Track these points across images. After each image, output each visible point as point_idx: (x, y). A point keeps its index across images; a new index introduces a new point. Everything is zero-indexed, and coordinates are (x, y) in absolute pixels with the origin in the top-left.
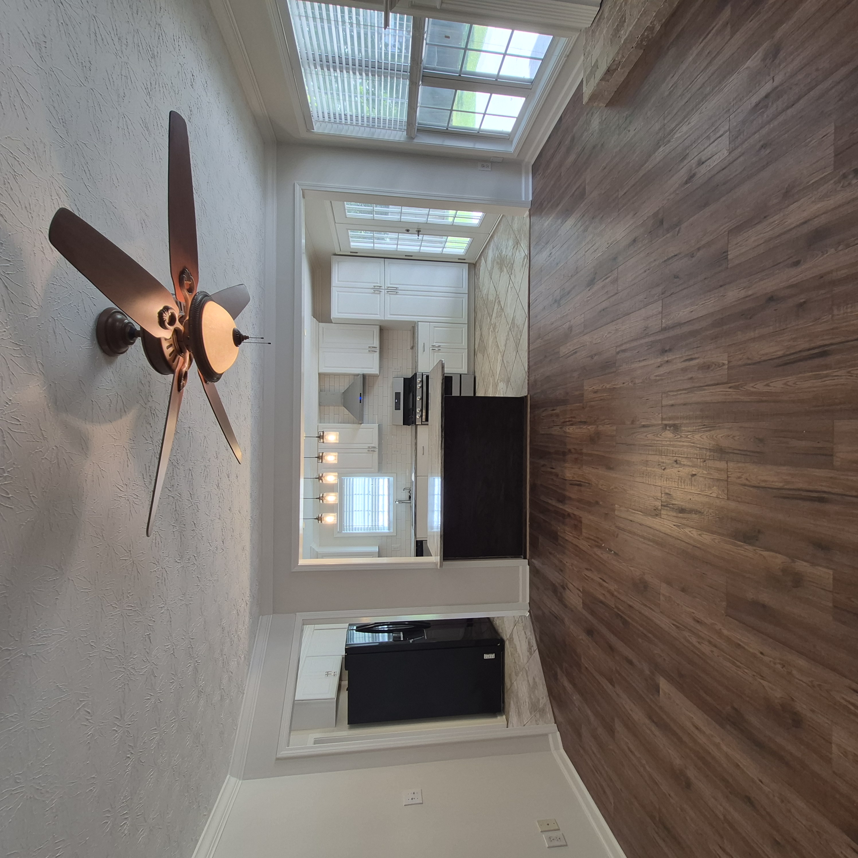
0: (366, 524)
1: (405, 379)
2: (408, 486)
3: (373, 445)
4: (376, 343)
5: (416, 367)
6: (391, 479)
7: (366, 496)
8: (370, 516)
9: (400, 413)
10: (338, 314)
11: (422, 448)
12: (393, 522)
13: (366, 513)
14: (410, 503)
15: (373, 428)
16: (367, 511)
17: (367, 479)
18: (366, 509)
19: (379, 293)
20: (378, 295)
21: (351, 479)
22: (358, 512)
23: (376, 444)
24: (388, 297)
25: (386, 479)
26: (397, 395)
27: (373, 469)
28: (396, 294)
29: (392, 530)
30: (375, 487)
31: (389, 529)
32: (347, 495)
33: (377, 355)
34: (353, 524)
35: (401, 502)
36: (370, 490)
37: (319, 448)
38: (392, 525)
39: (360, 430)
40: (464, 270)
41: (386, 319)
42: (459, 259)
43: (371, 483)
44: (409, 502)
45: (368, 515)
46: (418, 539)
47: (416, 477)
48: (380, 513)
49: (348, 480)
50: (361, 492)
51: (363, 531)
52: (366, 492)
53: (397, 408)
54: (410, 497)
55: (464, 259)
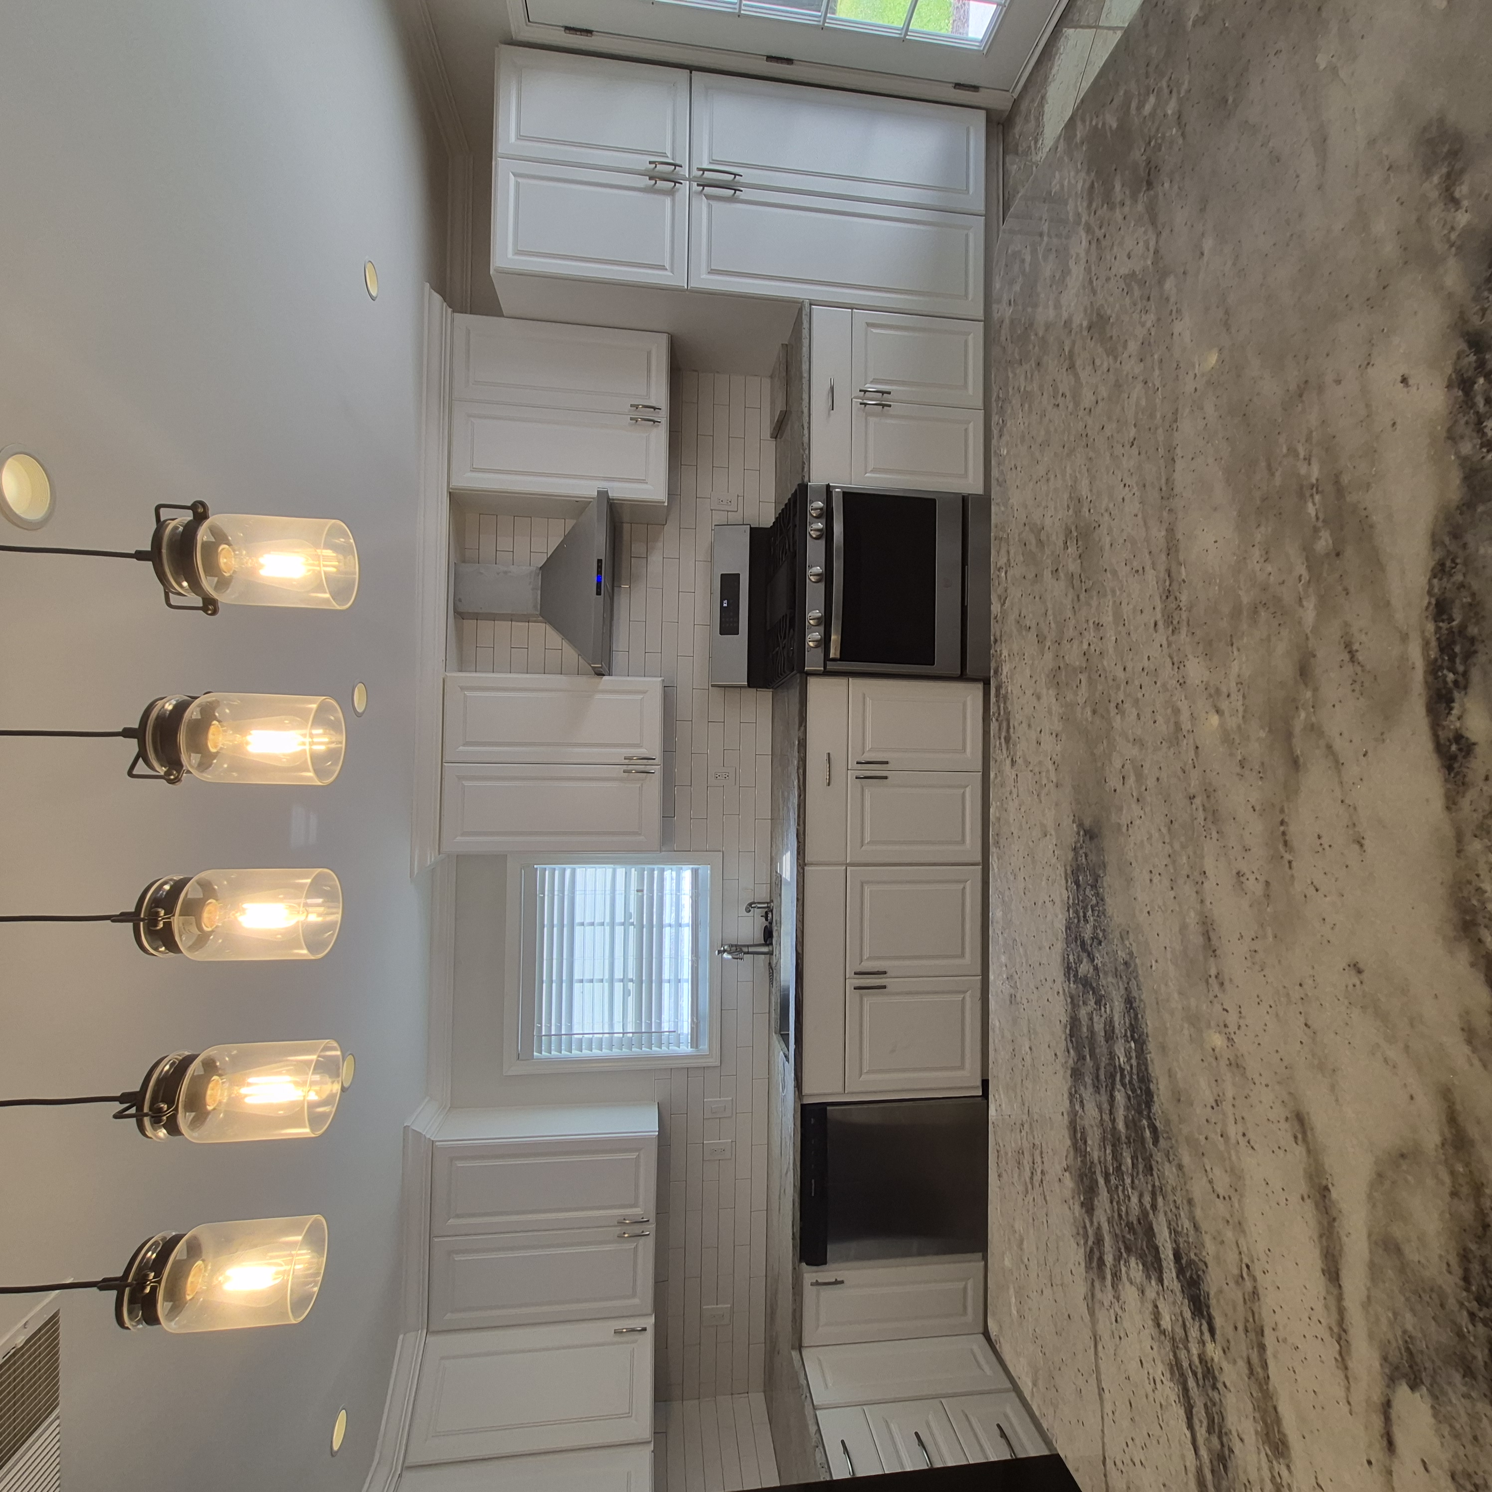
0: (618, 1028)
1: (755, 533)
2: (763, 894)
3: (643, 752)
4: (659, 395)
5: (804, 464)
6: (705, 870)
7: (619, 930)
8: (631, 1000)
9: (740, 642)
10: (516, 257)
11: (826, 757)
12: (711, 1016)
13: (618, 986)
14: (771, 953)
15: (644, 692)
16: (622, 980)
17: (621, 871)
18: (618, 974)
19: (671, 193)
20: (668, 201)
21: (568, 873)
22: (588, 985)
23: (653, 746)
24: (702, 206)
25: (687, 875)
26: (729, 583)
27: (642, 838)
28: (732, 200)
29: (704, 1047)
30: (651, 899)
31: (695, 1040)
32: (552, 926)
33: (659, 437)
34: (571, 1028)
35: (737, 950)
36: (633, 909)
37: (446, 759)
38: (705, 1027)
39: (598, 696)
40: (972, 130)
41: (694, 284)
42: (958, 86)
43: (634, 886)
44: (765, 949)
45: (626, 993)
46: (807, 1101)
47: (801, 863)
48: (666, 987)
49: (557, 873)
50: (601, 915)
51: (605, 1052)
52: (620, 917)
53: (728, 626)
54: (768, 935)
55: (975, 88)
